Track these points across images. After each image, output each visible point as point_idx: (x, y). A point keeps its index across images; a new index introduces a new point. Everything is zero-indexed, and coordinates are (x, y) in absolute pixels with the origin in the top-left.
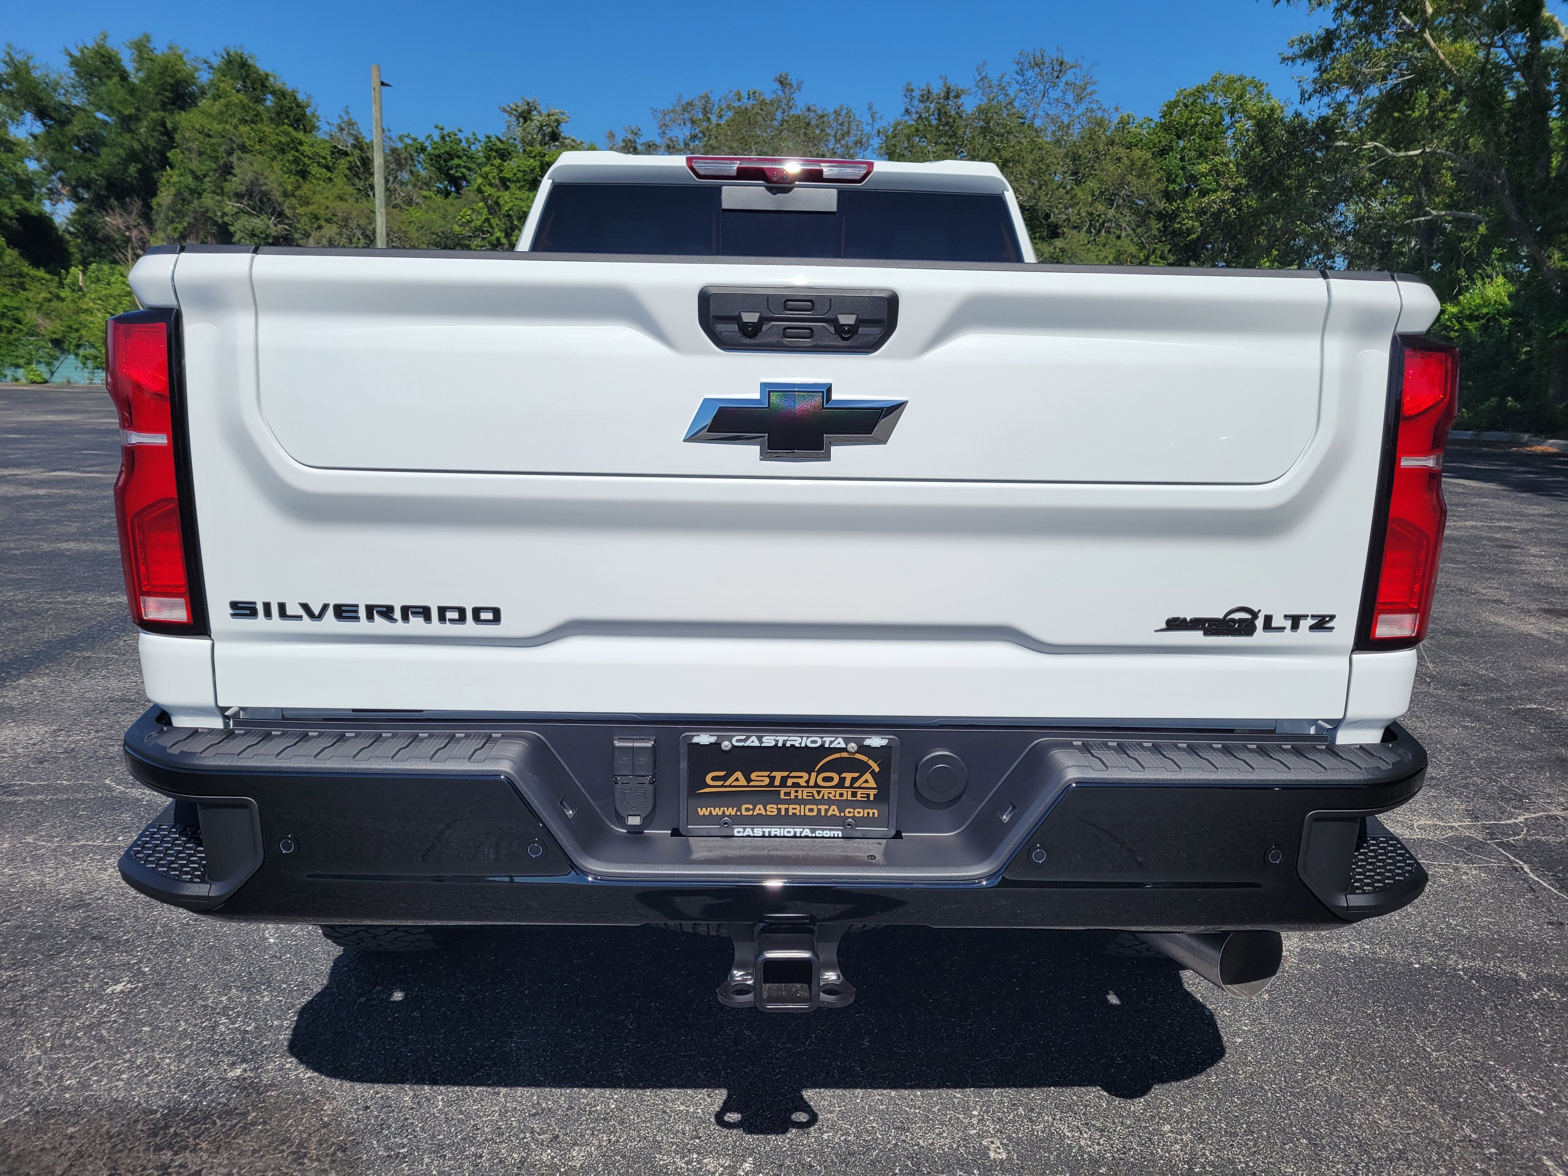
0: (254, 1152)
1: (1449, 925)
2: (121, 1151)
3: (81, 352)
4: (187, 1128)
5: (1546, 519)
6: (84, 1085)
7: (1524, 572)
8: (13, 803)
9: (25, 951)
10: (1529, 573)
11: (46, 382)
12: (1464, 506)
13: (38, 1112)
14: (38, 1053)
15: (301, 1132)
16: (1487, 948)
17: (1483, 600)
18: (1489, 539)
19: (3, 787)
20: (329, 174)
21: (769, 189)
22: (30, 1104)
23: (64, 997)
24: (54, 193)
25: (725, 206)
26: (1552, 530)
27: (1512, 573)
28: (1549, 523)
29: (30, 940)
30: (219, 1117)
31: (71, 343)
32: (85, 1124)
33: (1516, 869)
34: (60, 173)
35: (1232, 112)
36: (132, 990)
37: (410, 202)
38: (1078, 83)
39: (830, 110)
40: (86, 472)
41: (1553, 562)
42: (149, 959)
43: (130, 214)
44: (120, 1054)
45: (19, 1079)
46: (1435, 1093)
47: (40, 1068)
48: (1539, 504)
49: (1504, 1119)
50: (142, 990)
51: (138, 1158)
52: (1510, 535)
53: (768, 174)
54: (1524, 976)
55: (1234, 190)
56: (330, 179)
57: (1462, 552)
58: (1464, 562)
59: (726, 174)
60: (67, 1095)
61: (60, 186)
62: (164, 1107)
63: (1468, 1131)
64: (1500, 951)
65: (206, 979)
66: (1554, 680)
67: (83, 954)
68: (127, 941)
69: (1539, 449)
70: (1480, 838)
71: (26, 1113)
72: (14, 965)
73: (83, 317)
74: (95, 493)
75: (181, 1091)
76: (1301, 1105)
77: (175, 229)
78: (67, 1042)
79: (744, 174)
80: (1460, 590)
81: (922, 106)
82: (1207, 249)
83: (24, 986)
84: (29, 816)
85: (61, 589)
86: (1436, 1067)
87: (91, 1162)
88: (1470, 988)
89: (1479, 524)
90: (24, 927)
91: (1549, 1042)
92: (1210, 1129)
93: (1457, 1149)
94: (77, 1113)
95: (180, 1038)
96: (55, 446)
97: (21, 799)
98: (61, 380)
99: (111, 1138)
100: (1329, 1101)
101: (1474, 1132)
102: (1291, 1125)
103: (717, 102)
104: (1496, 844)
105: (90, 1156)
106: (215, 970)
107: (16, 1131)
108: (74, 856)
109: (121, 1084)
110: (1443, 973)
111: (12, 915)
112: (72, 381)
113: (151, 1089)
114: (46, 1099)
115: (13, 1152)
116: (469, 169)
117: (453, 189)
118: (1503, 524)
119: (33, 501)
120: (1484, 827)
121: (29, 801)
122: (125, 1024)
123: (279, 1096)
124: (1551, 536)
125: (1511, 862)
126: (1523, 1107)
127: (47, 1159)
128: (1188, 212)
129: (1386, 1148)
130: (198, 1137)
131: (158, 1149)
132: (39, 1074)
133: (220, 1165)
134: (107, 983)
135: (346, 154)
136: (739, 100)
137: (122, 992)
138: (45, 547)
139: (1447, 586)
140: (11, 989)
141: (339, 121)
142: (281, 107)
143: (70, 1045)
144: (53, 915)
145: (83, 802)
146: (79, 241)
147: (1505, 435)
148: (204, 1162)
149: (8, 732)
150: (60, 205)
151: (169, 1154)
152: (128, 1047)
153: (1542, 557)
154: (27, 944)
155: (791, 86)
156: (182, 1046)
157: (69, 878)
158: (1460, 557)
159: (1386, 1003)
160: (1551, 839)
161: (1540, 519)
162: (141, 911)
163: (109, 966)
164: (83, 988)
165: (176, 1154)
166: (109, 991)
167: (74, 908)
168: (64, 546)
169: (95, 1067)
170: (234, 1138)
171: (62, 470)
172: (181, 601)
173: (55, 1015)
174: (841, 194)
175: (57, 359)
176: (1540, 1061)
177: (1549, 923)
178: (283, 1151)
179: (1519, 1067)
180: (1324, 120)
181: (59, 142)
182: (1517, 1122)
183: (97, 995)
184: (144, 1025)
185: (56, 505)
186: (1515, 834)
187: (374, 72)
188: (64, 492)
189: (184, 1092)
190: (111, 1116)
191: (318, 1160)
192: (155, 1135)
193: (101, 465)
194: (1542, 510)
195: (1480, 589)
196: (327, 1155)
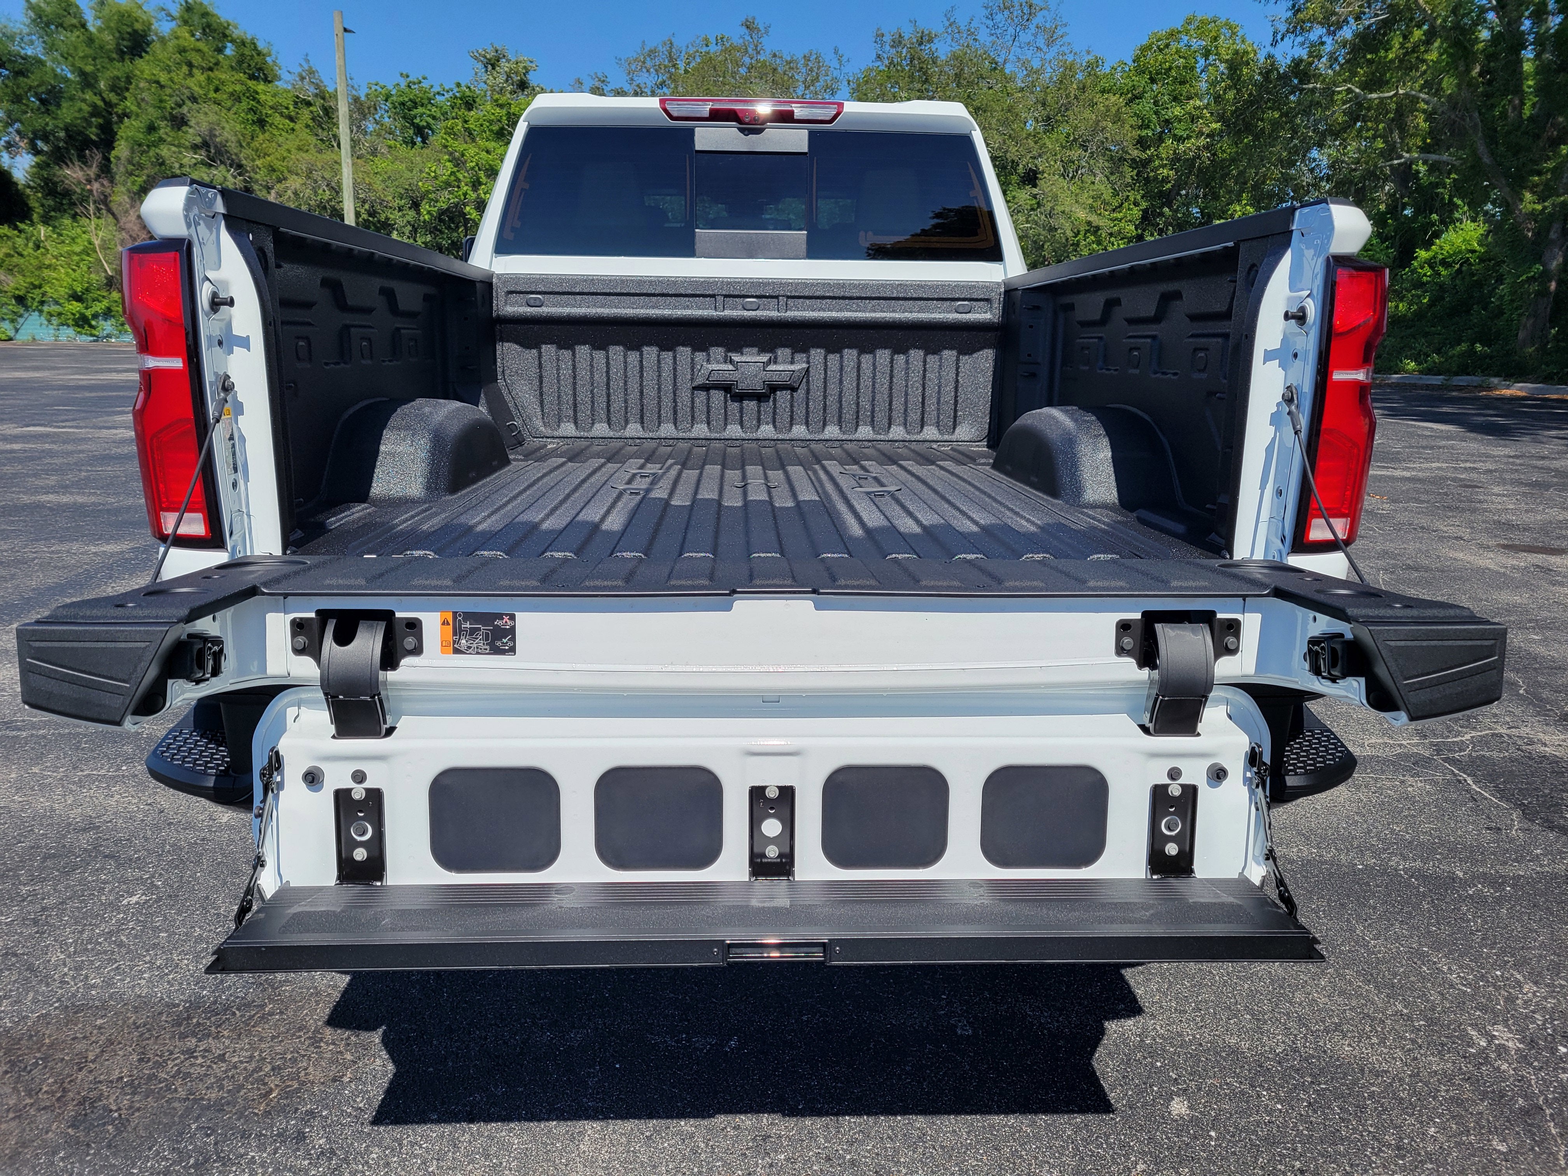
0: (273, 1038)
1: (1392, 831)
2: (148, 1039)
3: (46, 308)
4: (209, 1018)
5: (1511, 460)
6: (108, 983)
7: (1485, 510)
8: (17, 737)
9: (41, 869)
10: (1491, 511)
11: (11, 339)
12: (1432, 448)
13: (67, 1007)
14: (62, 957)
15: (315, 1020)
16: (1428, 851)
17: (1444, 537)
18: (1454, 480)
19: (6, 723)
20: (292, 125)
21: (742, 130)
22: (59, 1000)
23: (82, 908)
24: (12, 146)
25: (698, 147)
26: (1516, 470)
27: (1474, 511)
28: (1513, 464)
29: (45, 859)
30: (238, 1009)
31: (33, 299)
32: (112, 1017)
33: (1460, 782)
34: (17, 125)
35: (1207, 54)
36: (146, 901)
37: (374, 152)
38: (1048, 26)
39: (799, 55)
40: (59, 427)
41: (1514, 500)
42: (161, 874)
43: (91, 166)
44: (140, 957)
45: (46, 980)
46: (1372, 975)
47: (66, 970)
48: (1505, 446)
49: (1434, 997)
50: (156, 901)
51: (165, 1044)
52: (1474, 476)
53: (740, 115)
54: (1461, 874)
55: (1208, 136)
56: (293, 130)
57: (1427, 492)
58: (1428, 502)
59: (698, 115)
60: (93, 992)
61: (17, 139)
62: (186, 1001)
63: (1400, 1007)
64: (1440, 854)
65: (217, 891)
66: (1507, 610)
67: (97, 870)
68: (139, 858)
69: (1507, 392)
70: (1427, 754)
71: (56, 1008)
72: (32, 880)
73: (46, 273)
74: (70, 447)
75: (200, 987)
76: (1246, 986)
77: (133, 183)
78: (89, 947)
79: (716, 116)
80: (1423, 528)
81: (893, 51)
82: (1181, 196)
83: (43, 899)
84: (33, 749)
85: (45, 539)
86: (1373, 953)
87: (121, 1049)
88: (1409, 886)
89: (1445, 465)
90: (38, 848)
91: (1480, 931)
92: (1161, 1007)
93: (1389, 1022)
94: (104, 1007)
95: (195, 942)
96: (26, 402)
97: (24, 734)
98: (25, 338)
99: (138, 1028)
100: (1272, 982)
101: (1406, 1007)
102: (1236, 1003)
103: (684, 49)
104: (1443, 760)
105: (120, 1043)
106: (225, 883)
107: (48, 1023)
108: (80, 784)
109: (143, 982)
110: (1384, 873)
111: (25, 837)
112: (37, 337)
113: (172, 986)
114: (74, 995)
115: (47, 1041)
116: (434, 118)
117: (419, 139)
118: (1468, 465)
119: (9, 455)
120: (1431, 743)
121: (32, 735)
122: (142, 931)
123: (293, 990)
124: (1516, 476)
125: (1455, 775)
126: (1452, 986)
127: (80, 1046)
128: (1162, 159)
129: (1323, 1022)
130: (220, 1026)
131: (183, 1037)
132: (65, 974)
133: (242, 1049)
134: (123, 896)
135: (309, 104)
136: (707, 46)
137: (137, 903)
138: (26, 499)
139: (1410, 524)
140: (31, 902)
141: (300, 70)
142: (243, 55)
143: (93, 950)
144: (64, 836)
145: (85, 736)
146: (40, 195)
147: (1475, 380)
148: (227, 1047)
149: (5, 672)
150: (18, 158)
151: (194, 1040)
152: (148, 951)
153: (1504, 496)
154: (42, 863)
155: (759, 30)
156: (198, 949)
157: (76, 804)
158: (1424, 497)
159: (1330, 899)
160: (1495, 754)
161: (1505, 460)
162: (149, 832)
163: (123, 881)
164: (100, 900)
165: (200, 1040)
166: (125, 902)
167: (84, 830)
168: (44, 498)
169: (117, 968)
170: (253, 1026)
171: (34, 425)
172: (200, 516)
173: (76, 923)
174: (812, 134)
175: (21, 316)
176: (1471, 947)
177: (1488, 828)
178: (300, 1037)
179: (1451, 952)
180: (1297, 62)
181: (14, 93)
182: (1447, 999)
183: (114, 906)
184: (161, 931)
185: (32, 459)
186: (1461, 750)
187: (337, 18)
188: (39, 446)
189: (204, 988)
190: (136, 1009)
191: (334, 1044)
192: (180, 1025)
193: (73, 420)
194: (1507, 451)
195: (1442, 527)
196: (342, 1040)
